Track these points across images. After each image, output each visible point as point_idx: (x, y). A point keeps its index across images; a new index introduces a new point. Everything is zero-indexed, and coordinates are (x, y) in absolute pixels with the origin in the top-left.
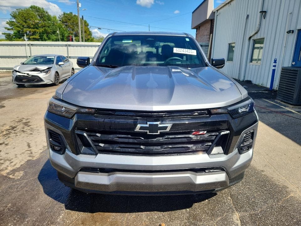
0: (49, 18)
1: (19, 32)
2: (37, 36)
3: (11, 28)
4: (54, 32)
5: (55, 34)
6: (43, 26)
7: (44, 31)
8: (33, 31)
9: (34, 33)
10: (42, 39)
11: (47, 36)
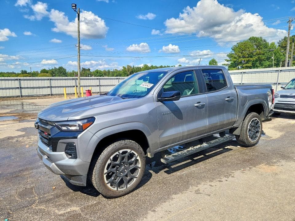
0: (266, 46)
1: (235, 62)
2: (250, 65)
3: (230, 59)
4: (268, 59)
5: (269, 61)
6: (257, 54)
7: (257, 58)
8: (246, 60)
9: (248, 62)
10: (254, 66)
11: (260, 63)
